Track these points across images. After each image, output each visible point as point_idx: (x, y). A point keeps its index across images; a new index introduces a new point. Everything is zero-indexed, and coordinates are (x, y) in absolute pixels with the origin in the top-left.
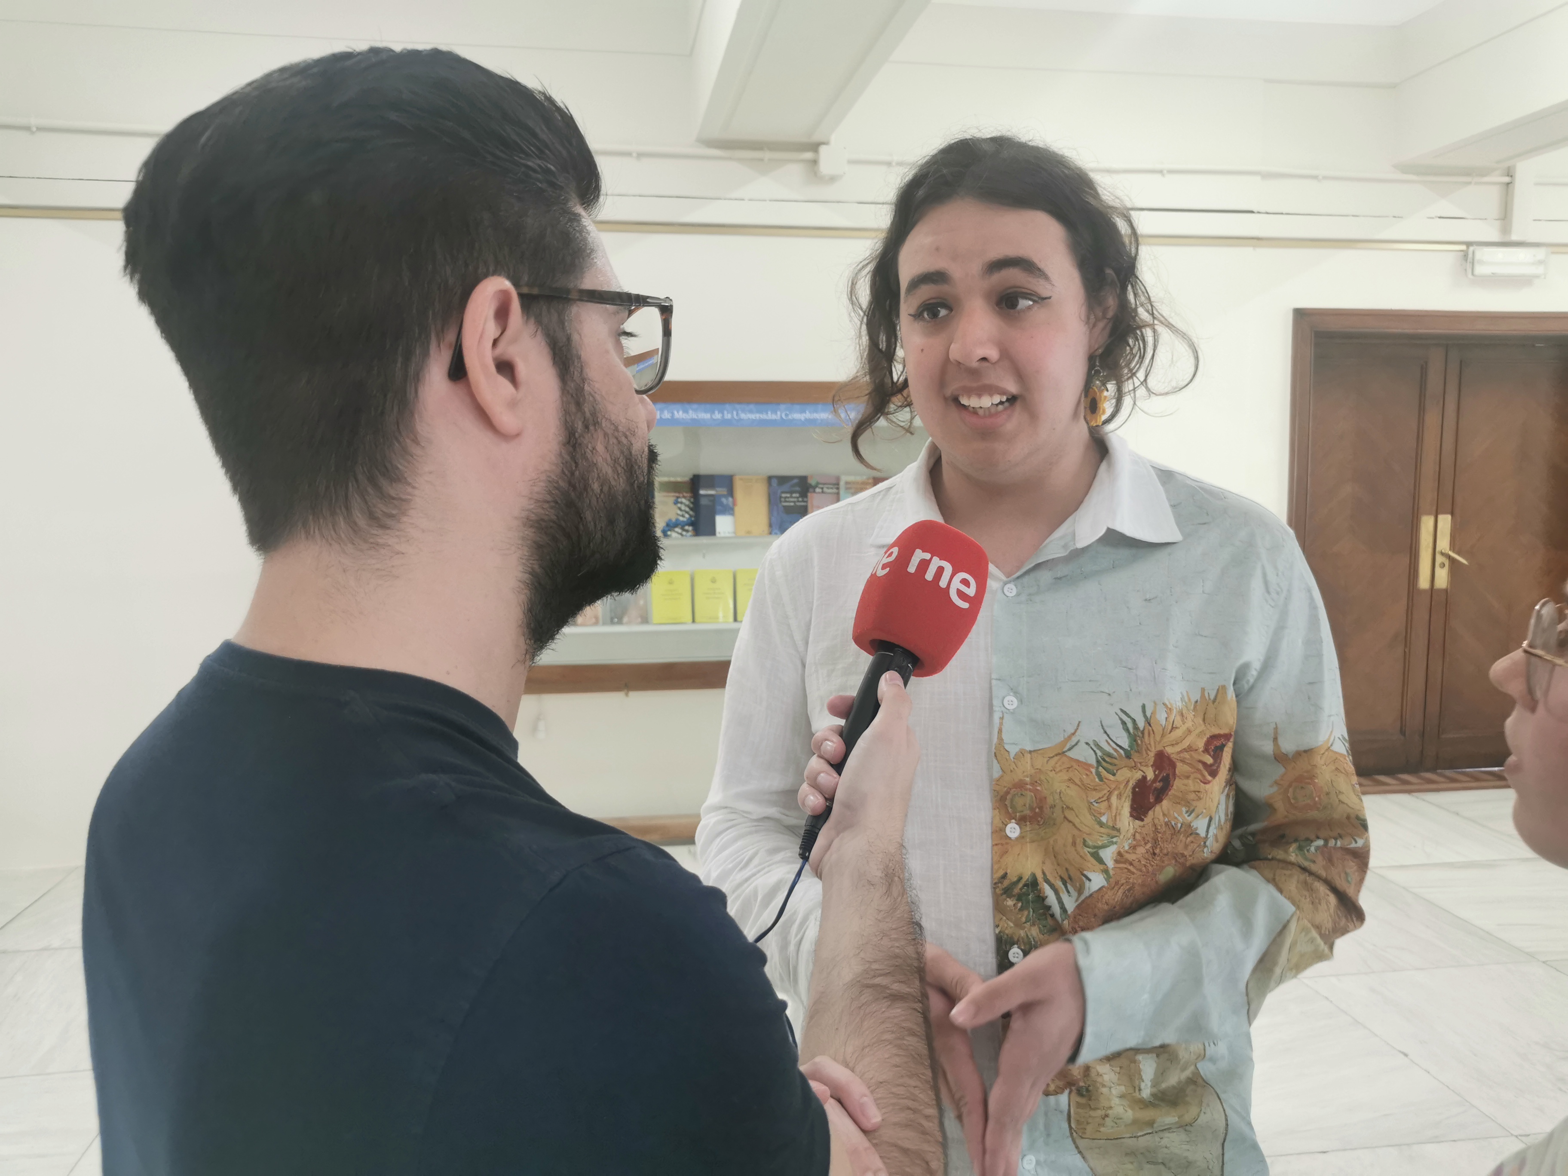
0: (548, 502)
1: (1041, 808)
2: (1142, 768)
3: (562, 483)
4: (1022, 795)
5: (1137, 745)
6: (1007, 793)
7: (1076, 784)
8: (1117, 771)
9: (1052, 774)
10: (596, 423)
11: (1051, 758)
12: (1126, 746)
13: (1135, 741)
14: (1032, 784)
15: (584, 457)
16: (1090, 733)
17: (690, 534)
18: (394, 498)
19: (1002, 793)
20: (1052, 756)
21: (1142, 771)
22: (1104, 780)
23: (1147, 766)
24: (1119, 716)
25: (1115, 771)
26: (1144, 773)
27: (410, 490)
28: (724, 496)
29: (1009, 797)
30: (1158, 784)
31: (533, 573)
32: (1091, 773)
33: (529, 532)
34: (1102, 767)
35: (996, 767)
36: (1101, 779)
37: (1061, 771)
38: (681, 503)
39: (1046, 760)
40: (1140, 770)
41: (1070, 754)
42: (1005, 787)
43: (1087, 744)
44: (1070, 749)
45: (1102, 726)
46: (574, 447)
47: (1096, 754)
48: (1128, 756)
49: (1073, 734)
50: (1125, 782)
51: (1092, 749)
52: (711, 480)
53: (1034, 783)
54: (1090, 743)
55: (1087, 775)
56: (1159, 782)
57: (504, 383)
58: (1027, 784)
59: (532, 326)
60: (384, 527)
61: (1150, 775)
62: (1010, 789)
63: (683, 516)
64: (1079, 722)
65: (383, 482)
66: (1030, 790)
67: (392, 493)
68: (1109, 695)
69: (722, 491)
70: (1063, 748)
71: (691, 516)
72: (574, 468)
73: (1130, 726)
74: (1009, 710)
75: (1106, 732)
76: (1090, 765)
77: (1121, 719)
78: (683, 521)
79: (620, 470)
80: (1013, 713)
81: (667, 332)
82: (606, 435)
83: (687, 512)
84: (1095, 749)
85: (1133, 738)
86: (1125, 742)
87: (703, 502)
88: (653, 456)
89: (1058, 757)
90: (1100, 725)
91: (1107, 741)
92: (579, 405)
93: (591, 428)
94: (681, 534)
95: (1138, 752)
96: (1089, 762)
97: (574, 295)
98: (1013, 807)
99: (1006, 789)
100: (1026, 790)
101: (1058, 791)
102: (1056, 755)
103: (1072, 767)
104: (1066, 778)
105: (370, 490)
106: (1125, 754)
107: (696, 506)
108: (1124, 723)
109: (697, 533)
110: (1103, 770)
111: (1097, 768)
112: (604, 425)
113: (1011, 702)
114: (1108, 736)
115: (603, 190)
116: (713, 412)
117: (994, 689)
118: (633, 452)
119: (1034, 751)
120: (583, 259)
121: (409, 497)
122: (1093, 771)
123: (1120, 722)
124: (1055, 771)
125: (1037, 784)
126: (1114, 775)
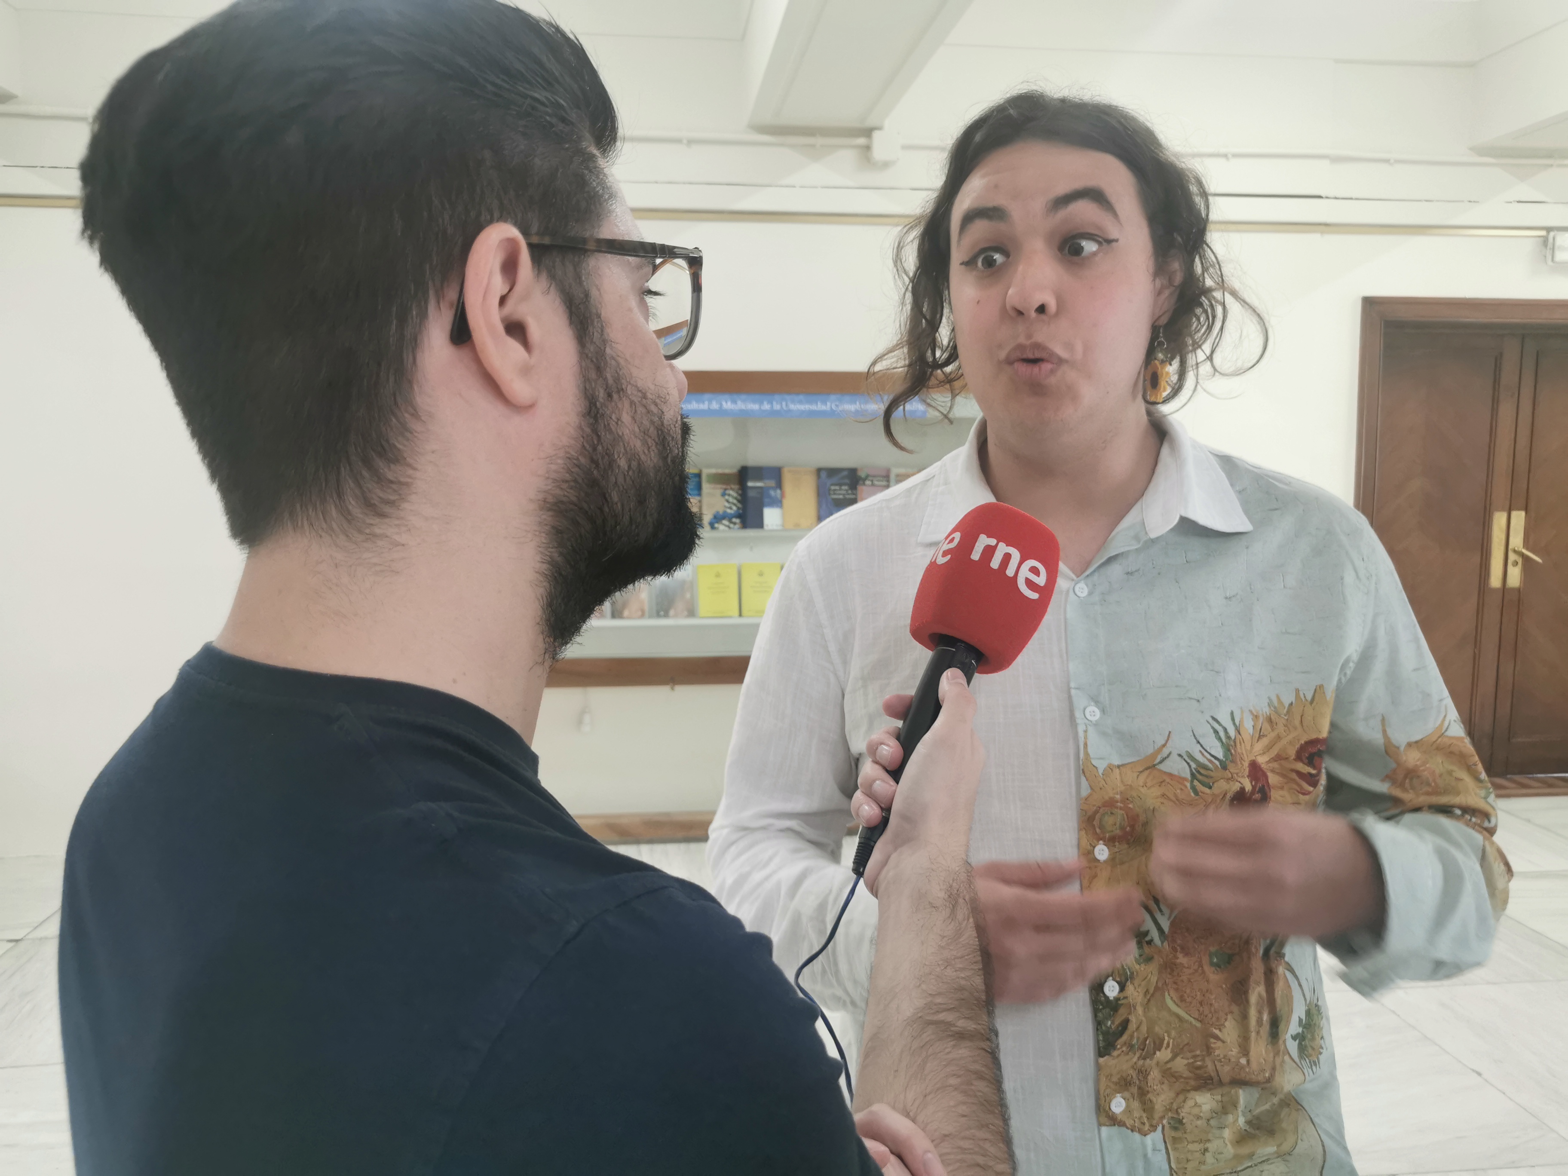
0: (567, 481)
1: (1133, 827)
2: (1239, 779)
3: (583, 460)
4: (1112, 813)
5: (1232, 754)
6: (1096, 812)
7: (1169, 799)
8: (1213, 783)
9: (1144, 790)
10: (621, 390)
11: (1141, 772)
12: (1220, 755)
13: (1229, 750)
14: (1122, 801)
15: (608, 428)
16: (1182, 743)
17: (737, 526)
18: (392, 482)
19: (1089, 814)
20: (1141, 770)
21: (1240, 782)
22: (1200, 794)
23: (1243, 777)
24: (1210, 725)
25: (1211, 784)
26: (1242, 784)
27: (410, 472)
28: (774, 488)
29: (1098, 816)
30: (1257, 795)
31: (552, 563)
32: (1186, 787)
33: (547, 516)
34: (1196, 780)
35: (1084, 783)
36: (1196, 792)
37: (1153, 786)
38: (729, 495)
39: (1135, 775)
40: (1237, 781)
41: (1161, 767)
42: (1094, 806)
43: (1180, 755)
44: (1161, 762)
45: (1194, 736)
46: (596, 418)
47: (1190, 766)
48: (1224, 767)
49: (1164, 746)
50: (1223, 795)
51: (1184, 760)
52: (759, 472)
53: (1125, 800)
54: (1182, 755)
55: (1181, 789)
56: (1258, 793)
57: (514, 346)
58: (1118, 802)
59: (544, 281)
60: (382, 515)
61: (1248, 787)
62: (1100, 808)
63: (731, 508)
64: (1170, 732)
65: (380, 464)
66: (1121, 809)
67: (390, 475)
68: (1198, 701)
69: (771, 483)
70: (1154, 761)
71: (738, 508)
72: (596, 442)
73: (1222, 734)
74: (1091, 721)
75: (1198, 742)
76: (1185, 779)
77: (1213, 728)
78: (731, 514)
79: (650, 441)
80: (1096, 725)
81: (697, 288)
82: (632, 403)
83: (735, 504)
84: (1189, 761)
85: (1227, 748)
86: (1219, 753)
87: (751, 494)
88: (686, 430)
89: (1147, 772)
90: (1192, 734)
91: (1200, 752)
92: (599, 369)
93: (615, 396)
94: (729, 527)
95: (1233, 761)
96: (1183, 775)
97: (591, 246)
98: (1101, 827)
99: (1095, 808)
100: (1117, 808)
101: (1151, 808)
102: (1147, 769)
103: (1164, 781)
104: (1159, 793)
105: (365, 473)
106: (1221, 765)
107: (743, 498)
108: (1216, 732)
109: (745, 525)
110: (1198, 783)
111: (1192, 782)
112: (629, 392)
113: (1094, 713)
114: (1202, 746)
115: (621, 132)
116: (761, 403)
117: (1075, 700)
118: (665, 422)
119: (1123, 765)
120: (600, 204)
121: (409, 480)
122: (1188, 785)
123: (1212, 731)
124: (1146, 786)
125: (1129, 802)
126: (1210, 788)
